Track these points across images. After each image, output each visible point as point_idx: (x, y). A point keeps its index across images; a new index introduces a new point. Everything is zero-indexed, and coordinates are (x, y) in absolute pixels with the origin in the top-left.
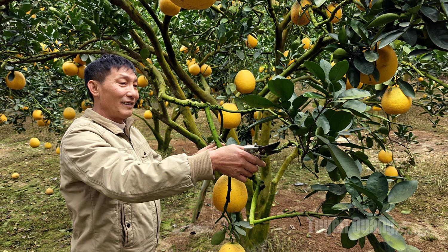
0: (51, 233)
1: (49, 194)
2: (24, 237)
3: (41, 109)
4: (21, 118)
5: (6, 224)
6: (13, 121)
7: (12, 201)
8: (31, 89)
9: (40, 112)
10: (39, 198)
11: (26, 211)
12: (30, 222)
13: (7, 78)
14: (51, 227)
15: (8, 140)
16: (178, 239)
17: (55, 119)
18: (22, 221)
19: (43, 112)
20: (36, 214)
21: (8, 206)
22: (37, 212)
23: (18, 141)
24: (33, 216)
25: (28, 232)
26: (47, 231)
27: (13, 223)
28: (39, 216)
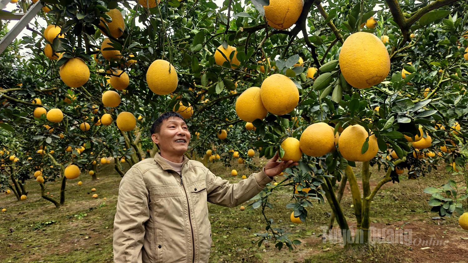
0: (239, 229)
1: (242, 210)
2: (225, 229)
3: (238, 151)
4: (229, 158)
5: (216, 222)
6: (224, 159)
7: (221, 212)
8: (233, 138)
9: (237, 153)
10: (236, 212)
11: (228, 217)
12: (229, 222)
13: (218, 134)
14: (239, 226)
15: (223, 176)
16: (312, 240)
17: (246, 158)
18: (224, 222)
19: (239, 153)
20: (233, 219)
21: (218, 214)
22: (234, 218)
23: (229, 177)
24: (231, 220)
25: (227, 227)
26: (237, 227)
27: (220, 222)
28: (235, 220)
